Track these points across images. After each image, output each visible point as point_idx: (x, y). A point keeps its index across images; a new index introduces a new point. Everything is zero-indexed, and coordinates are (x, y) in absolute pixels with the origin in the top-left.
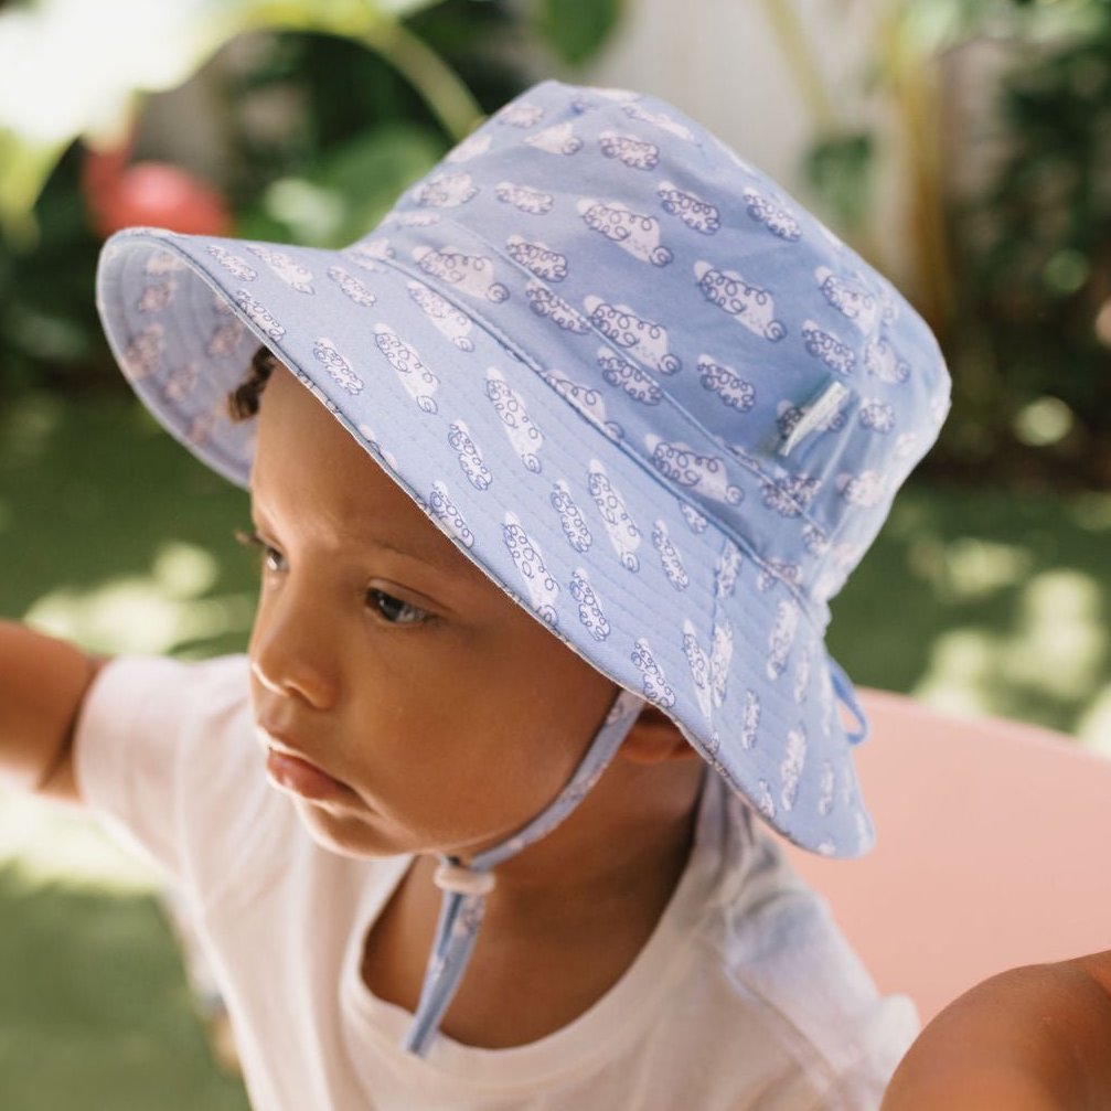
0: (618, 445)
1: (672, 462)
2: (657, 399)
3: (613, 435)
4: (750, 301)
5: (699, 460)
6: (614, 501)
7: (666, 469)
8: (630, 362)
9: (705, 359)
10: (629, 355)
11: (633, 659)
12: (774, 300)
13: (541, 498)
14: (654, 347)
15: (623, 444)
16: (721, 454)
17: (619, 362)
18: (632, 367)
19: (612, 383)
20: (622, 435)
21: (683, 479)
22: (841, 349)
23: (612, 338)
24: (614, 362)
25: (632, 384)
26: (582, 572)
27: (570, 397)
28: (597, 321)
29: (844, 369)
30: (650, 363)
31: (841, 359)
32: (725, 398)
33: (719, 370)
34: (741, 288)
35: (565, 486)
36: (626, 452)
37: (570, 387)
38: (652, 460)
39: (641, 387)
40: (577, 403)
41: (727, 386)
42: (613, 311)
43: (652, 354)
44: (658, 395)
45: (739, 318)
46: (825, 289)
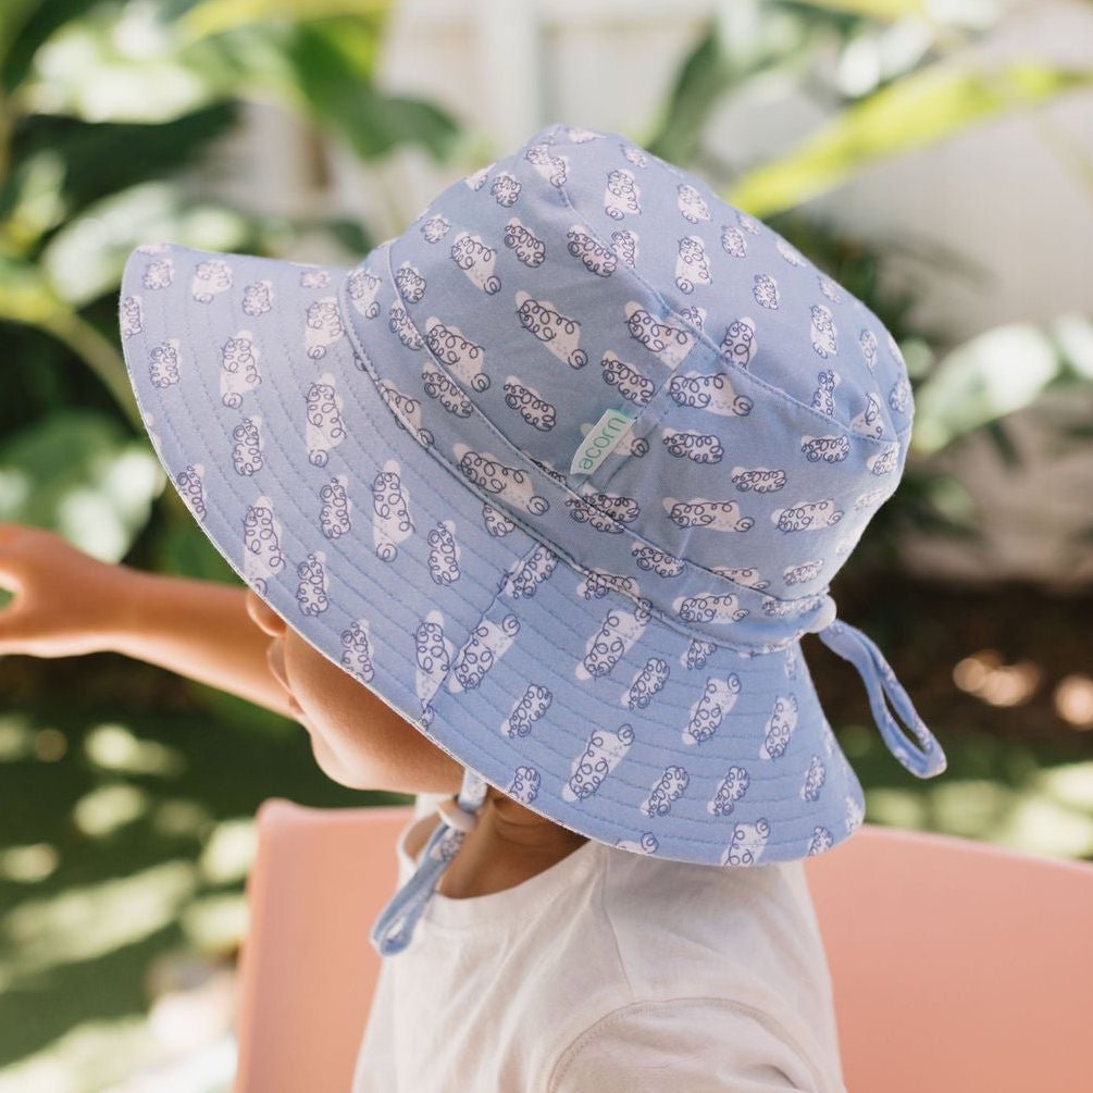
0: (427, 450)
1: (480, 470)
2: (468, 412)
3: (423, 442)
4: (559, 330)
5: (505, 471)
6: (397, 498)
7: (473, 476)
8: (448, 377)
9: (513, 380)
10: (448, 371)
11: (344, 636)
12: (581, 330)
13: (311, 489)
14: (469, 367)
15: (431, 449)
16: (527, 468)
17: (440, 377)
18: (449, 382)
19: (431, 395)
20: (431, 443)
21: (489, 486)
22: (639, 380)
23: (438, 356)
24: (435, 377)
25: (448, 397)
26: (321, 556)
27: (393, 404)
28: (430, 340)
29: (638, 399)
30: (465, 380)
31: (638, 389)
32: (526, 417)
33: (522, 390)
34: (554, 318)
35: (344, 480)
36: (434, 457)
37: (395, 396)
38: (460, 467)
39: (456, 400)
40: (396, 410)
41: (529, 406)
42: (446, 331)
43: (468, 372)
44: (470, 409)
45: (548, 345)
46: (632, 322)
